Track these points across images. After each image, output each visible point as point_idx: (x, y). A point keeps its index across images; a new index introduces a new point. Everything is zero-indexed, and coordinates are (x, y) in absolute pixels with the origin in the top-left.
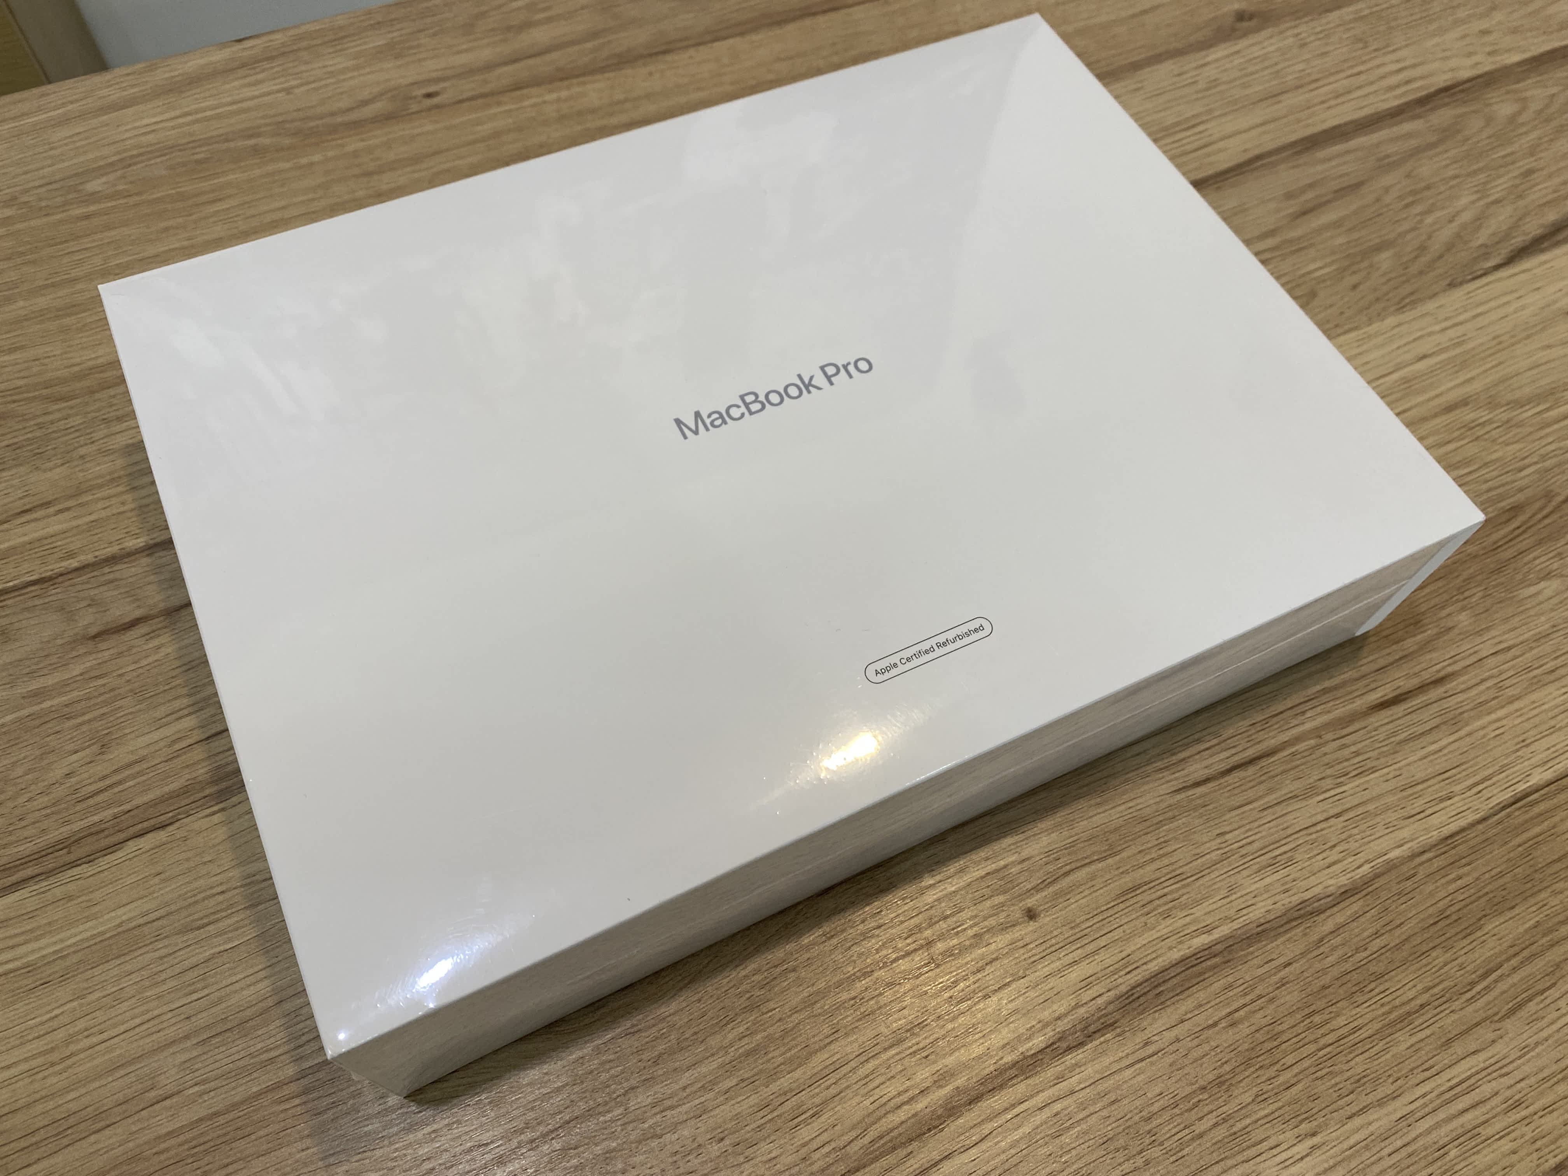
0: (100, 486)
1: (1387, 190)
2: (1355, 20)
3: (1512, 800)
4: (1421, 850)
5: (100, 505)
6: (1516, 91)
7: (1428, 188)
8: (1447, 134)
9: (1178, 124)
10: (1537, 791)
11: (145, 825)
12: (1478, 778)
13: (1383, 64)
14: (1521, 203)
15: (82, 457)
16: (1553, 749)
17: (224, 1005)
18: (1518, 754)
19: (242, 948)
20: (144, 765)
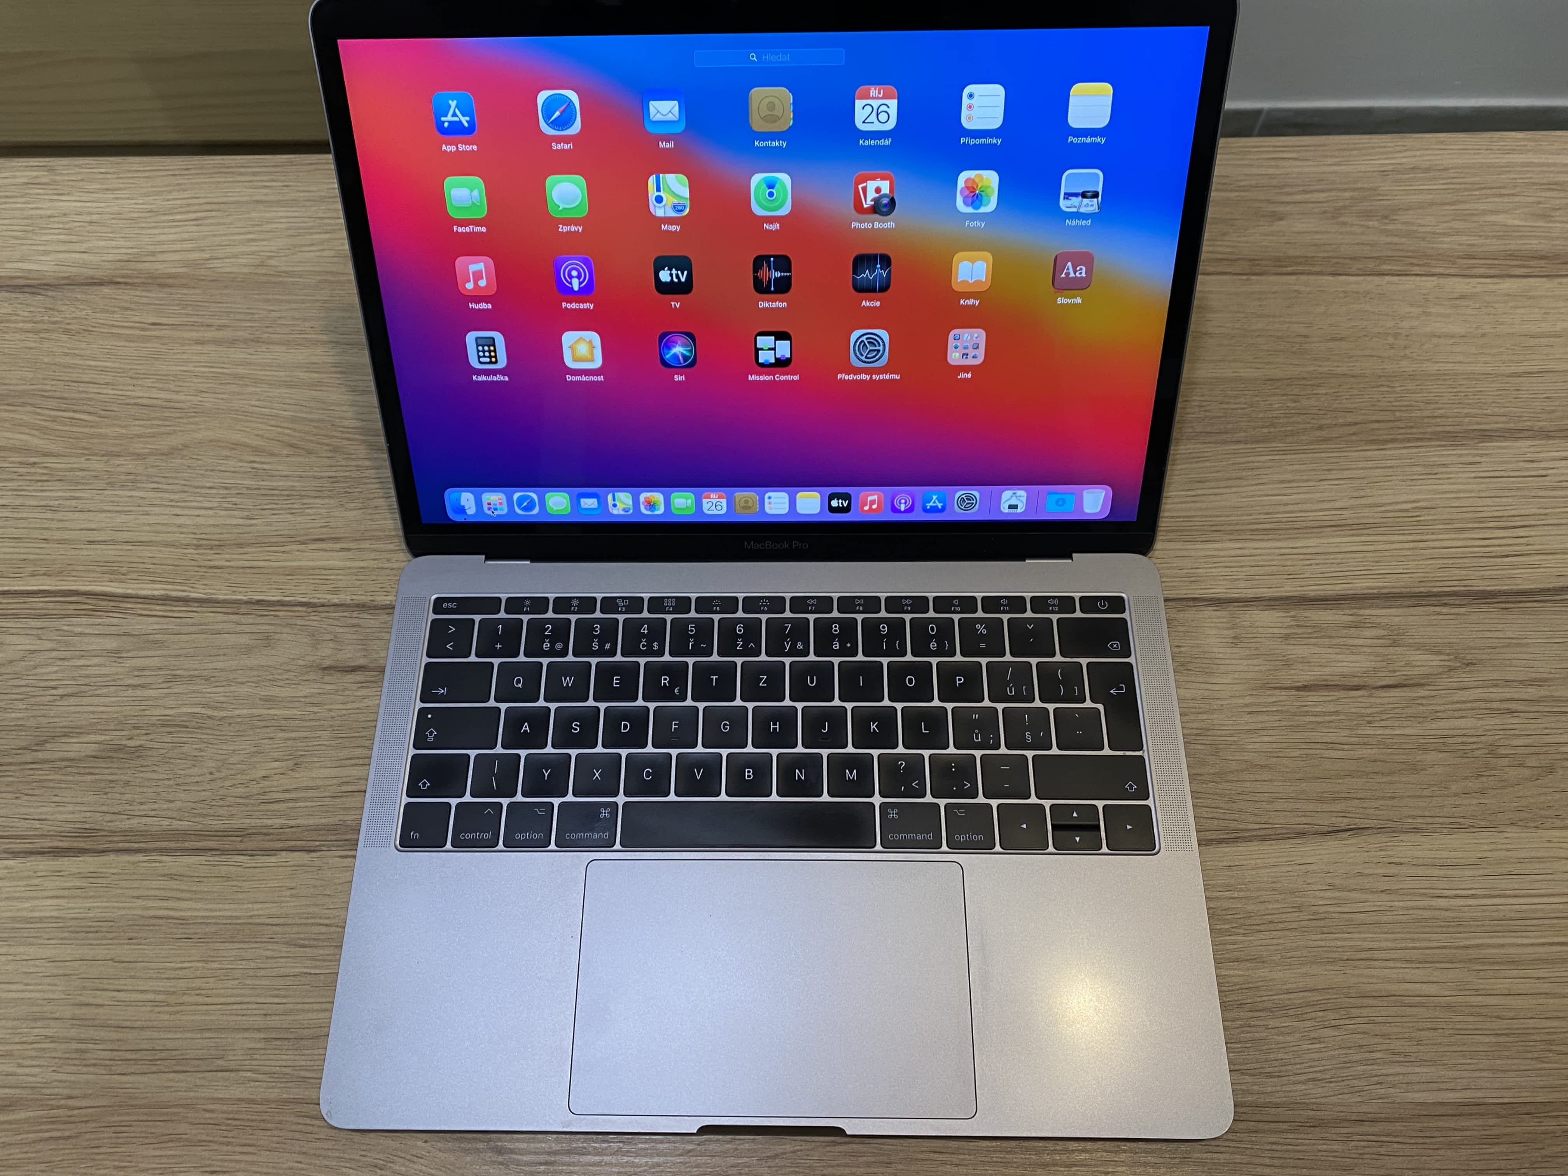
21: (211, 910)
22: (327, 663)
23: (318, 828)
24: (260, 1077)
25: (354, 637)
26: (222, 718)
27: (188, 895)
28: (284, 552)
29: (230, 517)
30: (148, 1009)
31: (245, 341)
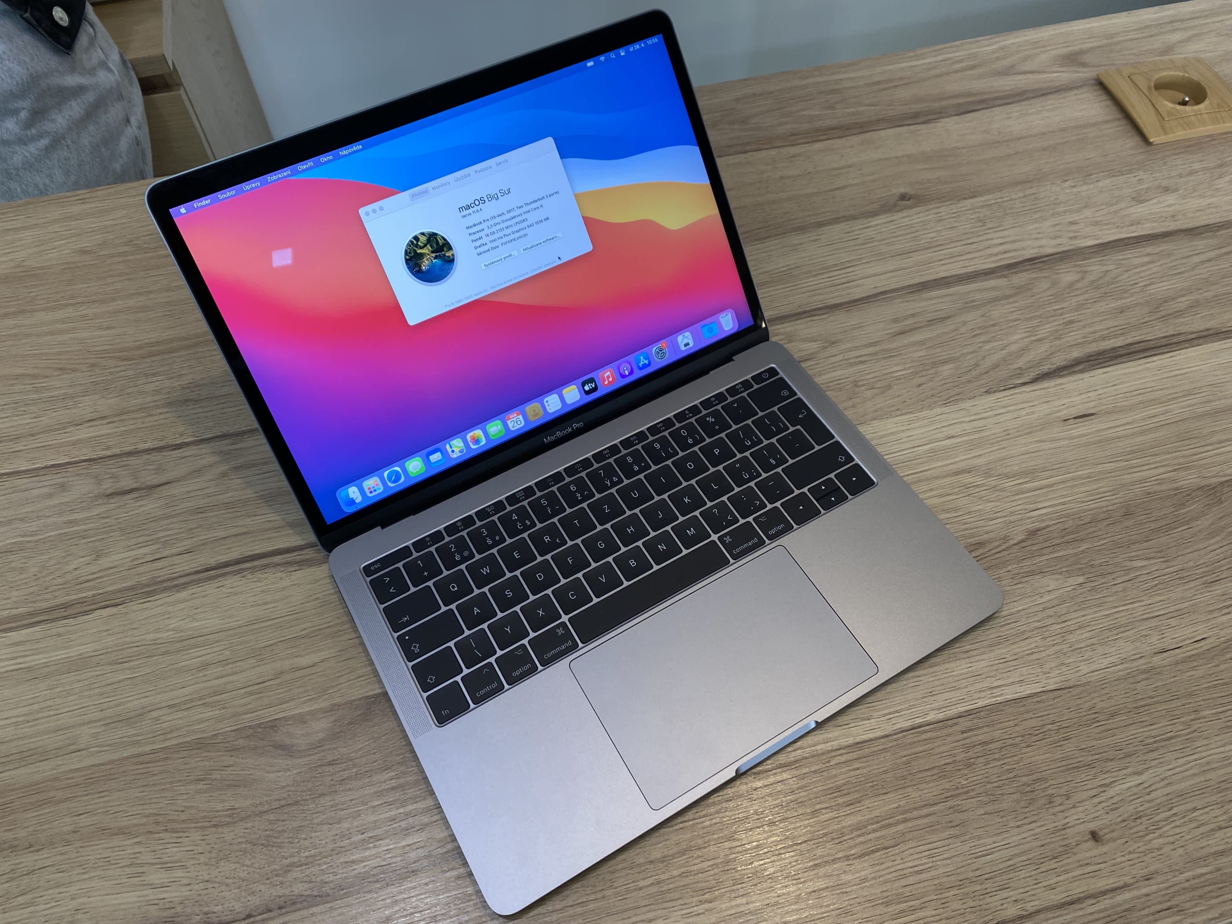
0: (133, 411)
1: (965, 323)
2: (982, 207)
3: (910, 728)
4: (838, 747)
5: (131, 422)
6: (1080, 266)
7: (993, 325)
8: (1019, 290)
9: (835, 265)
10: (929, 725)
11: (108, 603)
12: (892, 710)
13: (992, 239)
14: (1057, 343)
15: (128, 394)
16: (949, 701)
17: (122, 707)
18: (925, 700)
19: (140, 678)
20: (116, 570)
21: (50, 657)
22: (109, 491)
23: (120, 591)
24: (105, 748)
25: (126, 472)
26: (36, 541)
27: (31, 652)
28: (66, 433)
29: (22, 419)
30: (13, 728)
31: (14, 313)
